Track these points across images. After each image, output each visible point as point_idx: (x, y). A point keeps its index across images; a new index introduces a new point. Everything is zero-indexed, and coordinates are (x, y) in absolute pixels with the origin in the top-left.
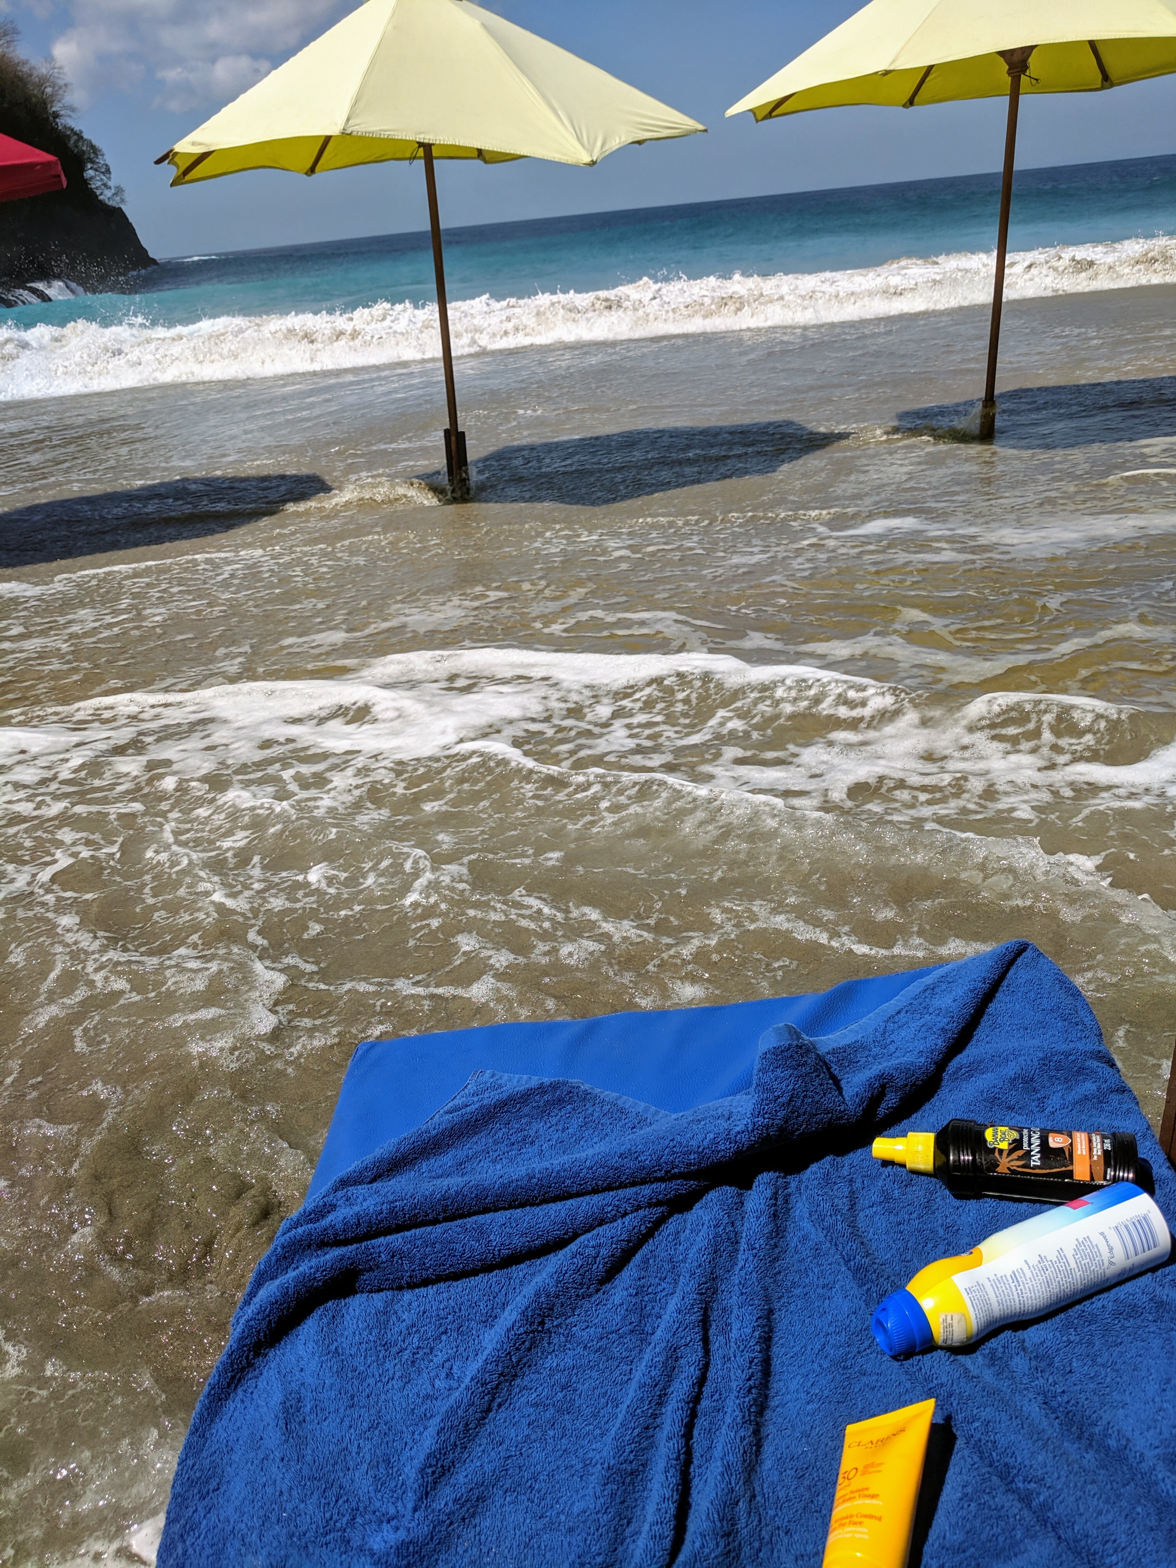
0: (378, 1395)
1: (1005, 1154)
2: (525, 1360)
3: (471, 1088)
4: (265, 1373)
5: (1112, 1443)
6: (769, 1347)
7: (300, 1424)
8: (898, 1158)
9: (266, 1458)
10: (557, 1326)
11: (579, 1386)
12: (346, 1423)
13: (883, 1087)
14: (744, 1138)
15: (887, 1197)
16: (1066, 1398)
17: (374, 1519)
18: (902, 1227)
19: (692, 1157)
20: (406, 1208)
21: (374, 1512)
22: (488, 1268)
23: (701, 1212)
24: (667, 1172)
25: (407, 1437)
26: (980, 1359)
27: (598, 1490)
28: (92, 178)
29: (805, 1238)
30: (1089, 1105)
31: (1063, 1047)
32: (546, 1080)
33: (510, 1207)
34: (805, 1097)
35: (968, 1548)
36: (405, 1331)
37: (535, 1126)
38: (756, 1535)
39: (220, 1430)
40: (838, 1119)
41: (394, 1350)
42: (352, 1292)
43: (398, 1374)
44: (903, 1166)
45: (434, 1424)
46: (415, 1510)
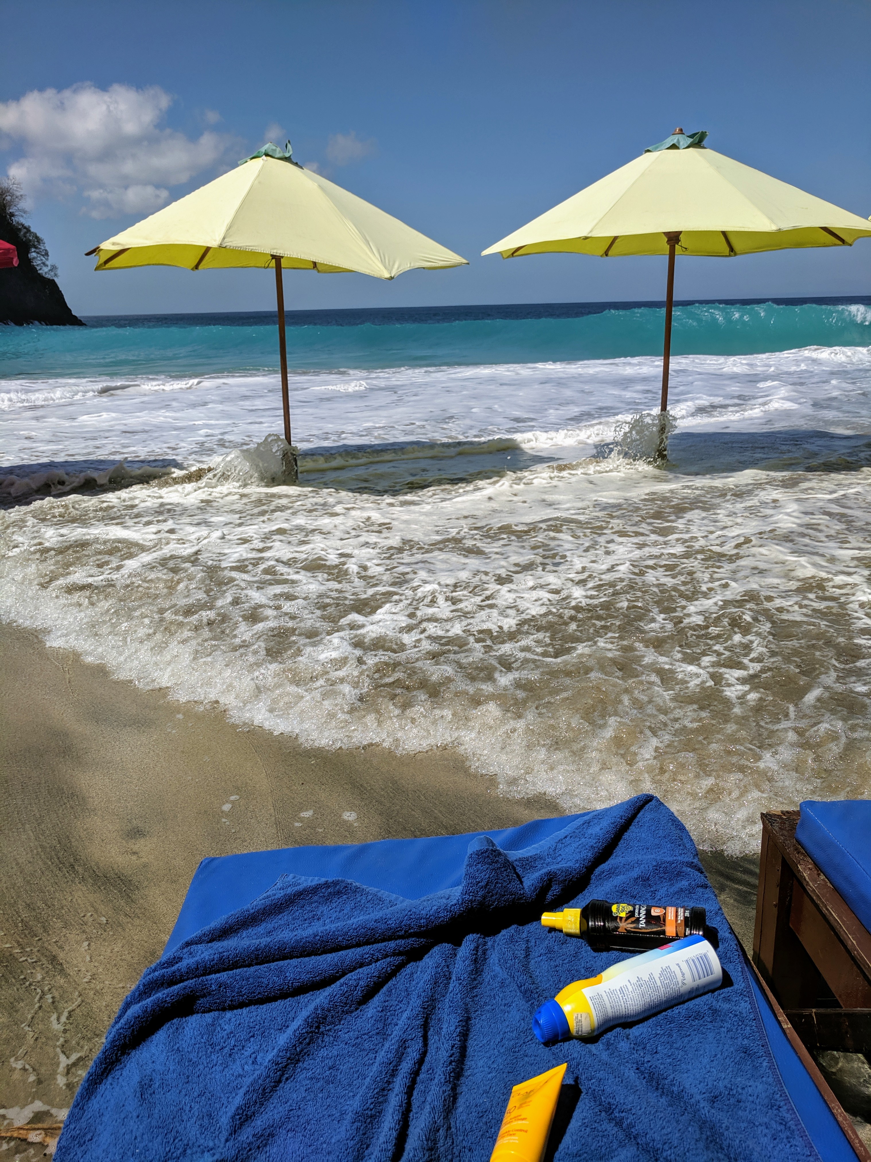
0: (206, 1076)
1: (623, 920)
2: (305, 1051)
3: (279, 885)
4: (128, 1066)
5: (675, 1089)
6: (466, 1040)
7: (151, 1095)
8: (558, 925)
9: (126, 1117)
10: (328, 1030)
11: (341, 1067)
12: (183, 1093)
13: (550, 880)
14: (456, 909)
15: (550, 950)
16: (650, 1064)
17: (199, 1150)
18: (558, 968)
19: (422, 921)
20: (231, 957)
21: (199, 1146)
22: (283, 995)
23: (427, 960)
24: (406, 932)
25: (224, 1100)
26: (601, 1045)
27: (348, 1128)
28: (34, 258)
29: (495, 976)
30: (683, 895)
31: (669, 859)
32: (330, 880)
33: (301, 956)
34: (497, 883)
35: (583, 1154)
36: (226, 1037)
37: (321, 908)
38: (450, 1152)
39: (95, 1104)
40: (519, 899)
41: (218, 1048)
42: (190, 1012)
43: (220, 1062)
44: (561, 931)
45: (242, 1091)
46: (227, 1140)
